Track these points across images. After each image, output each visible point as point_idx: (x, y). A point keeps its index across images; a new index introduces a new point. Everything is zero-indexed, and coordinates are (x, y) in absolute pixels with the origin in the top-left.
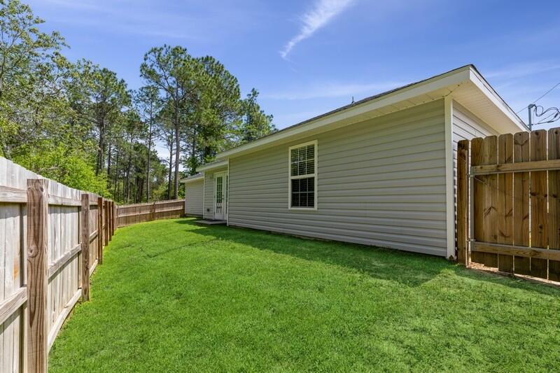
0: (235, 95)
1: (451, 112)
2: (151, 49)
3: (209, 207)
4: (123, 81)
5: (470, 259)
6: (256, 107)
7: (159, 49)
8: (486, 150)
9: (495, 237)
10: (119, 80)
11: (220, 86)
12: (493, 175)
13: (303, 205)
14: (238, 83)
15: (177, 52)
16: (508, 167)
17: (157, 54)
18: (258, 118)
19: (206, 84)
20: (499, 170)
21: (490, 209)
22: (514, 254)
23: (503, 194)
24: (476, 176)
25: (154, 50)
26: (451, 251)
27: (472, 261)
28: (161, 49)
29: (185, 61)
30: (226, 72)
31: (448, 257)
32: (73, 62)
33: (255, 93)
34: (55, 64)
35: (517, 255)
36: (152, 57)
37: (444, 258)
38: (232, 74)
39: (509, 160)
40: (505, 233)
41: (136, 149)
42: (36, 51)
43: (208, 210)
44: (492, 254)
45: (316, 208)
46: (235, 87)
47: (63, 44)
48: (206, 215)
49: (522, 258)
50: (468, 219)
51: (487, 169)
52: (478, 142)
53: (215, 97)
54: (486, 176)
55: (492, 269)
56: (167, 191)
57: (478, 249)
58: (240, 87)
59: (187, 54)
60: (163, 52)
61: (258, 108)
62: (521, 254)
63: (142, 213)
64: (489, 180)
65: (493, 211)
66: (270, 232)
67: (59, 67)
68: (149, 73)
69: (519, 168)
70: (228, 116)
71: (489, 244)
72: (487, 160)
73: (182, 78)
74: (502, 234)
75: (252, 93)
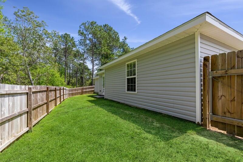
0: (117, 40)
1: (199, 40)
2: (82, 24)
3: (100, 90)
4: (73, 38)
5: (210, 125)
6: (126, 44)
7: (85, 23)
8: (220, 61)
9: (225, 113)
10: (71, 38)
11: (110, 36)
12: (223, 76)
13: (132, 90)
14: (119, 35)
15: (92, 24)
16: (233, 72)
17: (84, 25)
18: (127, 49)
19: (104, 36)
20: (227, 74)
21: (222, 96)
22: (236, 124)
23: (230, 88)
24: (213, 77)
25: (83, 24)
26: (198, 119)
27: (211, 126)
28: (86, 23)
29: (95, 27)
30: (113, 30)
31: (196, 123)
32: (50, 32)
33: (125, 38)
34: (44, 33)
35: (238, 125)
36: (82, 27)
37: (194, 123)
38: (116, 31)
39: (233, 67)
40: (230, 112)
41: (80, 65)
42: (36, 29)
43: (100, 91)
44: (222, 123)
45: (136, 92)
46: (117, 36)
47: (46, 25)
48: (100, 93)
49: (241, 127)
50: (209, 101)
51: (220, 73)
52: (214, 57)
53: (109, 42)
54: (219, 77)
55: (222, 132)
56: (91, 82)
57: (214, 119)
58: (119, 36)
59: (97, 24)
60: (87, 24)
61: (127, 45)
62: (240, 125)
63: (78, 91)
64: (221, 79)
65: (223, 98)
66: (119, 102)
67: (45, 34)
68: (81, 34)
69: (239, 72)
70: (115, 49)
71: (220, 117)
72: (220, 67)
73: (94, 34)
74: (229, 112)
75: (124, 39)
